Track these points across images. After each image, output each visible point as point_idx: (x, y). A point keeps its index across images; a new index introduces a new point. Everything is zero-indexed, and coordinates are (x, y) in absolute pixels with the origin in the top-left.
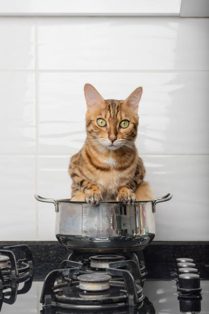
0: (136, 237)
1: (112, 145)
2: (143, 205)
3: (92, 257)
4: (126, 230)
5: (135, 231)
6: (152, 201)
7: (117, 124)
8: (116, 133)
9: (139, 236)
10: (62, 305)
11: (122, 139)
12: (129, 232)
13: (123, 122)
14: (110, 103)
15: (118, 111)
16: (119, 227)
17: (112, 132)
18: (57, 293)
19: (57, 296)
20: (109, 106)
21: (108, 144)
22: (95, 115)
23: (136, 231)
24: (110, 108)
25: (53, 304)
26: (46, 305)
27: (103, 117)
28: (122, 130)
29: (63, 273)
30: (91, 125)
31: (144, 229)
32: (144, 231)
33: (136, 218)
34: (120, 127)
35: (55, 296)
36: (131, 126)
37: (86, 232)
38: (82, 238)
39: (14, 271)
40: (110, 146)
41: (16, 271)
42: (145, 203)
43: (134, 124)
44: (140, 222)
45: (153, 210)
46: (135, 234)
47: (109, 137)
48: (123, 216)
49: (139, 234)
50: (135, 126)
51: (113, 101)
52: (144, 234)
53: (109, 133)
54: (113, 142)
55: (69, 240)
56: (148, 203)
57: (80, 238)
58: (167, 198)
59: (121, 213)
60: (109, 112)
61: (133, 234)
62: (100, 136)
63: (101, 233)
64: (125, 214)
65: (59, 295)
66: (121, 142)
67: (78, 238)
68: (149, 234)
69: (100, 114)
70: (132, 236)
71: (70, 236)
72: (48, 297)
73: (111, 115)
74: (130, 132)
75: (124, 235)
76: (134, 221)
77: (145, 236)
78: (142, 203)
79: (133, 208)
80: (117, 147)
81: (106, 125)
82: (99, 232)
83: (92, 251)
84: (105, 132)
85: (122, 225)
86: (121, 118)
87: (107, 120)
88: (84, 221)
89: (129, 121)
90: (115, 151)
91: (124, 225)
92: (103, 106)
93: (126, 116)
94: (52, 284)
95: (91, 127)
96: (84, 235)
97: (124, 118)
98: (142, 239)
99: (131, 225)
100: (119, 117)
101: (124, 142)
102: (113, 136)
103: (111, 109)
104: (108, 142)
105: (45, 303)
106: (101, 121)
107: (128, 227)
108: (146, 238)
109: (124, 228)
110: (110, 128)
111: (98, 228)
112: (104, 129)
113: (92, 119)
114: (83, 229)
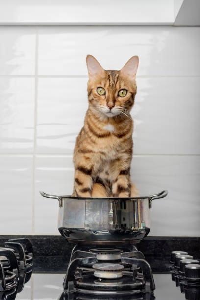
0: (134, 230)
1: (110, 112)
2: (140, 201)
3: (92, 250)
4: (125, 225)
5: (133, 226)
6: (149, 198)
7: (115, 93)
8: (114, 101)
9: (137, 230)
10: (82, 291)
11: (120, 107)
12: (128, 226)
13: (122, 91)
14: (110, 73)
15: (117, 81)
16: (119, 221)
17: (111, 100)
18: (78, 280)
19: (78, 283)
20: (109, 76)
21: (106, 111)
22: (96, 84)
23: (135, 225)
24: (109, 77)
25: (75, 290)
26: (69, 290)
27: (103, 86)
28: (120, 99)
29: (83, 262)
30: (92, 94)
31: (141, 224)
32: (141, 226)
33: (134, 213)
34: (118, 95)
35: (76, 283)
36: (129, 95)
37: (88, 225)
38: (85, 231)
39: (22, 262)
40: (108, 113)
41: (24, 262)
42: (142, 199)
43: (132, 93)
44: (138, 217)
45: (150, 206)
46: (133, 228)
47: (107, 104)
48: (123, 210)
49: (136, 228)
50: (133, 96)
51: (113, 71)
52: (142, 228)
53: (108, 101)
54: (110, 109)
55: (72, 232)
56: (145, 199)
57: (83, 231)
58: (162, 195)
59: (121, 208)
60: (108, 81)
61: (132, 228)
62: (99, 104)
63: (102, 227)
64: (125, 208)
65: (80, 282)
66: (119, 110)
67: (82, 231)
68: (145, 228)
69: (100, 83)
70: (131, 230)
71: (73, 229)
72: (71, 283)
73: (110, 84)
74: (128, 101)
75: (124, 229)
76: (133, 215)
77: (142, 230)
78: (140, 199)
79: (132, 204)
80: (114, 114)
81: (105, 94)
82: (100, 225)
83: (93, 244)
84: (104, 100)
85: (122, 219)
86: (120, 88)
87: (106, 88)
88: (87, 215)
89: (127, 91)
90: (114, 118)
91: (124, 219)
92: (103, 76)
93: (125, 85)
94: (74, 271)
95: (92, 96)
96: (86, 228)
97: (122, 87)
98: (139, 233)
99: (130, 219)
100: (118, 86)
101: (122, 110)
102: (111, 103)
103: (111, 78)
104: (106, 109)
105: (68, 289)
106: (101, 89)
107: (127, 222)
108: (142, 232)
109: (123, 222)
110: (109, 96)
111: (100, 222)
112: (103, 97)
113: (93, 88)
114: (86, 223)
